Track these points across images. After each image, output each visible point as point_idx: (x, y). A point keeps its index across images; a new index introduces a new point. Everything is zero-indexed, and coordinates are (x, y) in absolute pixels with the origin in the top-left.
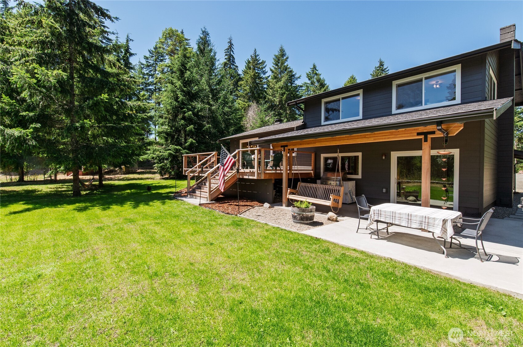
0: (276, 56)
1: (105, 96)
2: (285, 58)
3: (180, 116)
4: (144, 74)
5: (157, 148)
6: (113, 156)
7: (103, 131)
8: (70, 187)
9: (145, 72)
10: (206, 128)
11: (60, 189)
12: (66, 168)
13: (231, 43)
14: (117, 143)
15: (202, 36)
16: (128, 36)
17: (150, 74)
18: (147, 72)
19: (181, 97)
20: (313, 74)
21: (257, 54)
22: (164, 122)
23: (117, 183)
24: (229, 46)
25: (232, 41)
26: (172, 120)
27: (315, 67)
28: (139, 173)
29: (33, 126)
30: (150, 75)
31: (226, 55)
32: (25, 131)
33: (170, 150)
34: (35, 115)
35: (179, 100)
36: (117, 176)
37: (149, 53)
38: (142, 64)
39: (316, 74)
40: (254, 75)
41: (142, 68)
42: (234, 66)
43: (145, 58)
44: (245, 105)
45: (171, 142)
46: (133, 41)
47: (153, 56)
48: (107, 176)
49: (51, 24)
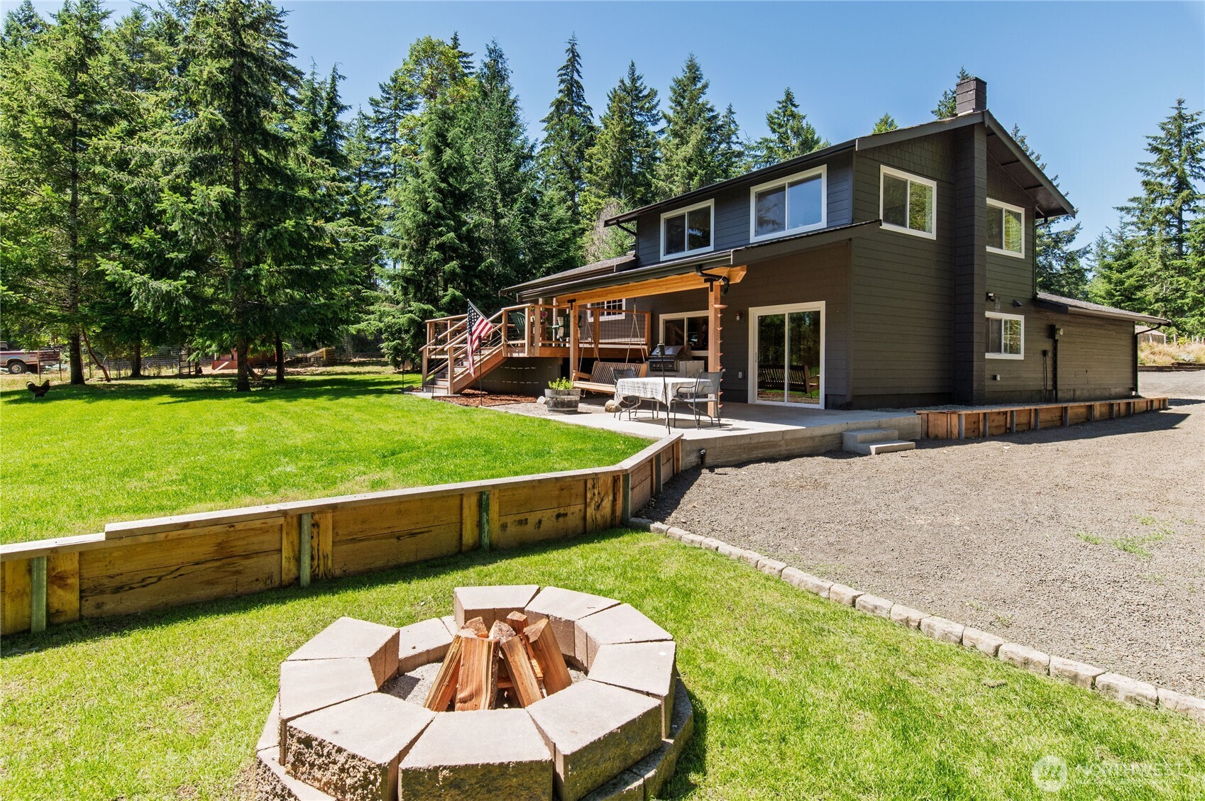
0: (678, 82)
1: (289, 224)
2: (699, 85)
3: (433, 242)
4: (370, 141)
5: (387, 309)
6: (302, 323)
7: (286, 278)
8: (227, 382)
9: (373, 136)
10: (485, 266)
11: (211, 385)
12: (222, 347)
13: (573, 52)
14: (310, 299)
15: (487, 60)
16: (334, 70)
17: (383, 139)
18: (377, 134)
19: (434, 204)
20: (784, 115)
21: (637, 73)
22: (401, 255)
23: (309, 378)
24: (570, 60)
25: (576, 47)
26: (418, 250)
27: (789, 99)
28: (354, 364)
29: (185, 274)
30: (382, 142)
31: (562, 81)
32: (175, 283)
33: (411, 312)
34: (186, 257)
35: (429, 209)
36: (309, 369)
37: (380, 91)
38: (366, 119)
39: (793, 116)
40: (622, 132)
41: (366, 127)
42: (581, 106)
43: (372, 104)
44: (600, 204)
45: (415, 296)
46: (344, 78)
47: (389, 98)
48: (290, 370)
49: (211, 116)
